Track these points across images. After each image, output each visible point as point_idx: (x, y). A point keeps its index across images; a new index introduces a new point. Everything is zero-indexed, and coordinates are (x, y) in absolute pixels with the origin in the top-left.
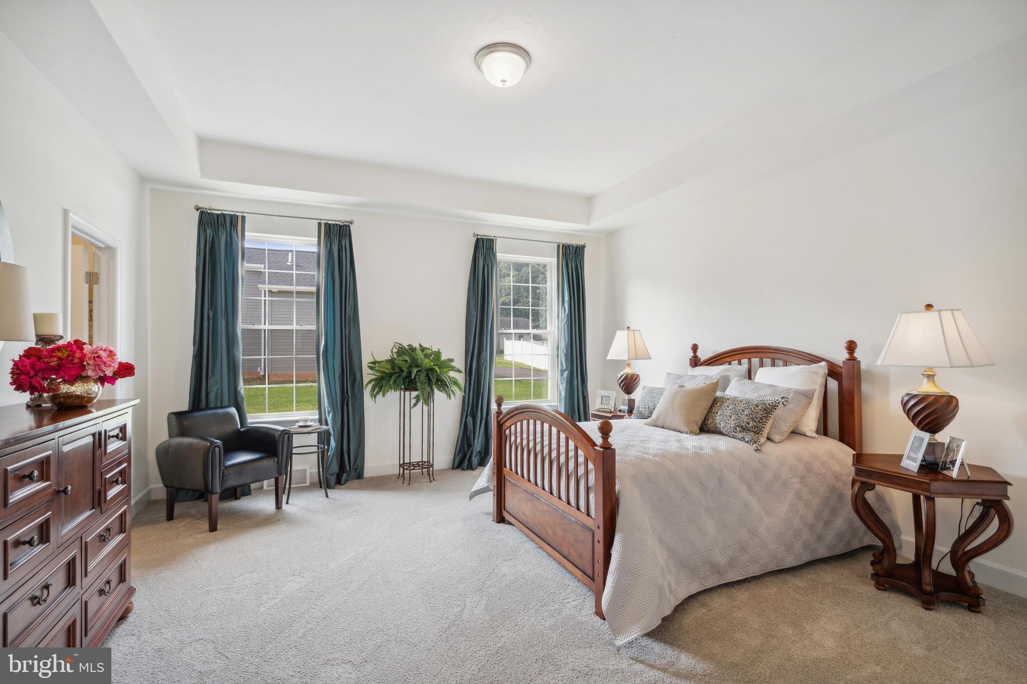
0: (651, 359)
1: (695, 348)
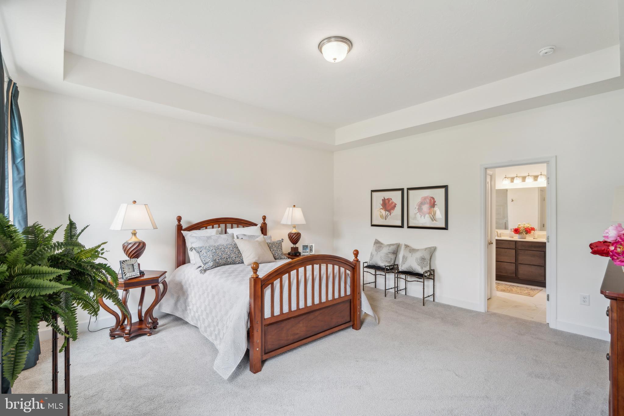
0: (157, 228)
1: (179, 219)
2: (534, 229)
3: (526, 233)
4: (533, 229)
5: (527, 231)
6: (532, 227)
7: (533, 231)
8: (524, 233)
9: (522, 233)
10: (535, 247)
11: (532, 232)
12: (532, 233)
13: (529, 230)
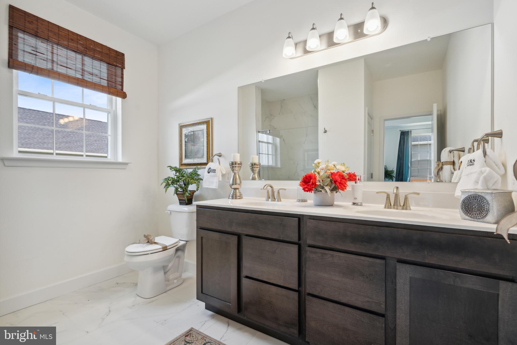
2: (355, 176)
3: (334, 189)
4: (352, 177)
5: (335, 182)
6: (352, 171)
7: (353, 183)
8: (327, 188)
9: (323, 188)
10: (356, 239)
11: (350, 184)
12: (349, 189)
13: (339, 180)
